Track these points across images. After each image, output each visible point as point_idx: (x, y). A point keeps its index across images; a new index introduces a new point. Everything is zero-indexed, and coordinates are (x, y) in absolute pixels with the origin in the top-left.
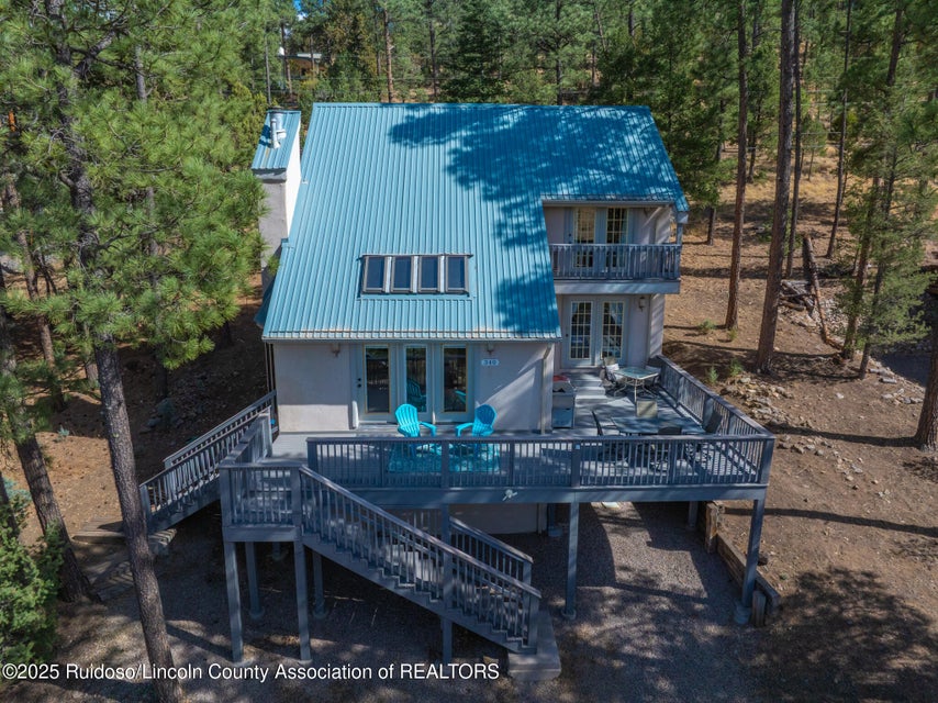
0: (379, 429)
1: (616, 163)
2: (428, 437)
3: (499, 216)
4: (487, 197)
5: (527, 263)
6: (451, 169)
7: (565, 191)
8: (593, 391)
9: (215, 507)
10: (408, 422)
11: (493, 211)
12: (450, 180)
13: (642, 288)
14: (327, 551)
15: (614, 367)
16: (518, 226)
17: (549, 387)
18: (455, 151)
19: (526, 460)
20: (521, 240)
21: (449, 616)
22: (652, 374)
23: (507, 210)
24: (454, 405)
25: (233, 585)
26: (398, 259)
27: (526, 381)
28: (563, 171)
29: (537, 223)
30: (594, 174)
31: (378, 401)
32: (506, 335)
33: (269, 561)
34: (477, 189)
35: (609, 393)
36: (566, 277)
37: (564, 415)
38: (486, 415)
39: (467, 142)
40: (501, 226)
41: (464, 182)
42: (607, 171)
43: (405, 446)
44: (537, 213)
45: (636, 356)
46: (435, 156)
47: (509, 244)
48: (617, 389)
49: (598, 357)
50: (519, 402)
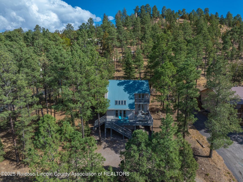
0: (117, 118)
1: (142, 89)
2: (121, 119)
3: (129, 96)
4: (128, 93)
5: (132, 101)
6: (124, 90)
7: (136, 93)
8: (140, 114)
9: (104, 124)
10: (120, 118)
11: (128, 95)
12: (124, 91)
13: (146, 103)
14: (113, 129)
15: (143, 112)
16: (131, 97)
17: (134, 114)
18: (124, 87)
19: (131, 122)
20: (131, 99)
21: (124, 135)
22: (147, 113)
23: (130, 95)
24: (125, 116)
25: (105, 132)
26: (119, 101)
27: (131, 114)
28: (137, 90)
29: (133, 97)
30: (140, 90)
31: (117, 115)
32: (129, 109)
33: (108, 130)
34: (127, 92)
35: (142, 115)
36: (136, 102)
37: (136, 117)
38: (128, 117)
39: (126, 86)
40: (129, 97)
41: (125, 91)
42: (141, 90)
43: (119, 120)
44: (133, 95)
45: (146, 110)
46: (122, 87)
47: (130, 99)
48: (143, 114)
49: (141, 110)
50: (130, 116)
